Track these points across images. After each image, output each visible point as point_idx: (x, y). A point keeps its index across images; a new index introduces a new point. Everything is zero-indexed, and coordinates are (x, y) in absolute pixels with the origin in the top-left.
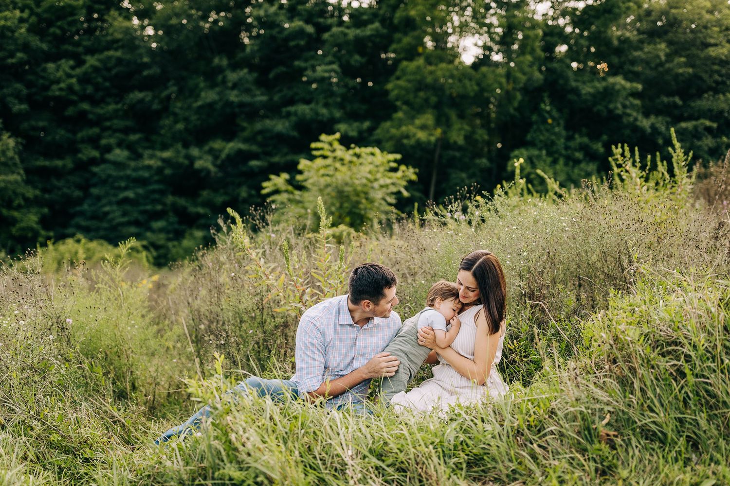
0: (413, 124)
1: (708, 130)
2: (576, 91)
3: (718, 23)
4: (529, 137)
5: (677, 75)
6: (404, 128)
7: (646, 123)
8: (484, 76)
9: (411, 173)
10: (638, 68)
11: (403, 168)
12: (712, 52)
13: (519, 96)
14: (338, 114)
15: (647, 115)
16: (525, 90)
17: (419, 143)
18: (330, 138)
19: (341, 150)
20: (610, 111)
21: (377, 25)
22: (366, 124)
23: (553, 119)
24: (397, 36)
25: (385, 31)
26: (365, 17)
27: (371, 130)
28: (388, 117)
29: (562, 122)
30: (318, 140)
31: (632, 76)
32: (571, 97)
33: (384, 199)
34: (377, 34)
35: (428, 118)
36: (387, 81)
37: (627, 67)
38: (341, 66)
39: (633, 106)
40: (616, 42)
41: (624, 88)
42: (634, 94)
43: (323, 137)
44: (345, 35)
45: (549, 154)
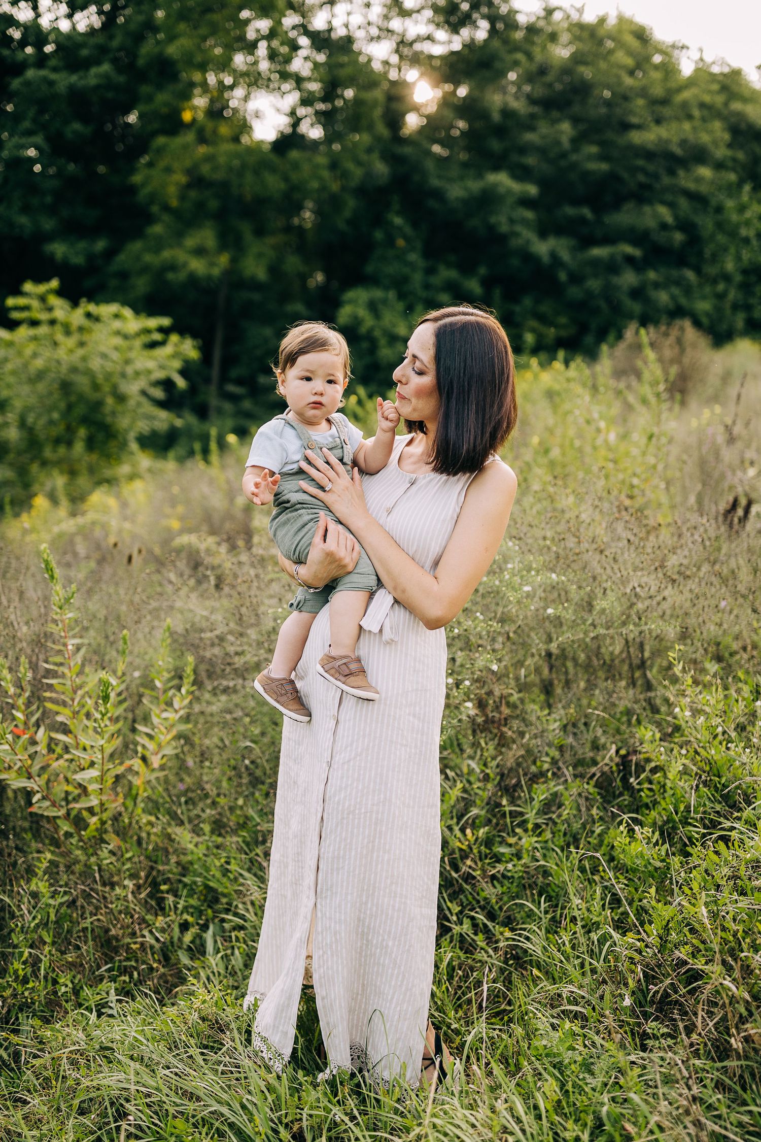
0: (180, 245)
1: (630, 260)
2: (438, 195)
3: (643, 92)
4: (369, 269)
5: (586, 174)
6: (166, 254)
7: (542, 248)
8: (296, 166)
9: (189, 349)
10: (531, 160)
11: (174, 338)
12: (636, 137)
13: (351, 203)
14: (48, 224)
15: (543, 234)
16: (361, 191)
17: (193, 280)
18: (42, 288)
19: (62, 308)
20: (491, 228)
21: (106, 67)
22: (100, 245)
23: (406, 238)
24: (145, 89)
25: (121, 79)
26: (85, 52)
27: (110, 254)
28: (138, 233)
29: (419, 245)
30: (18, 292)
31: (522, 173)
32: (432, 203)
33: (144, 393)
34: (107, 84)
35: (207, 236)
36: (133, 170)
37: (514, 158)
38: (48, 139)
39: (525, 222)
40: (496, 117)
41: (509, 192)
42: (526, 202)
43: (28, 287)
44: (51, 83)
45: (401, 296)
